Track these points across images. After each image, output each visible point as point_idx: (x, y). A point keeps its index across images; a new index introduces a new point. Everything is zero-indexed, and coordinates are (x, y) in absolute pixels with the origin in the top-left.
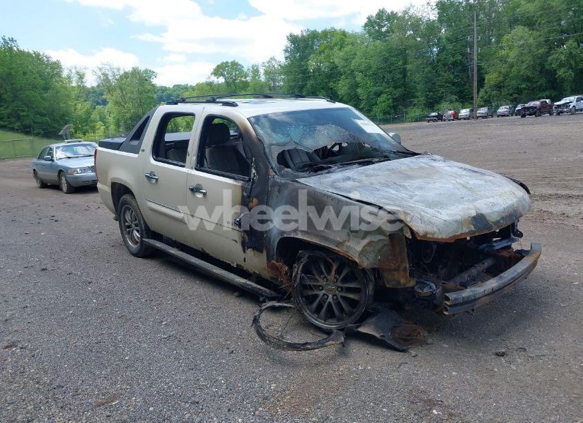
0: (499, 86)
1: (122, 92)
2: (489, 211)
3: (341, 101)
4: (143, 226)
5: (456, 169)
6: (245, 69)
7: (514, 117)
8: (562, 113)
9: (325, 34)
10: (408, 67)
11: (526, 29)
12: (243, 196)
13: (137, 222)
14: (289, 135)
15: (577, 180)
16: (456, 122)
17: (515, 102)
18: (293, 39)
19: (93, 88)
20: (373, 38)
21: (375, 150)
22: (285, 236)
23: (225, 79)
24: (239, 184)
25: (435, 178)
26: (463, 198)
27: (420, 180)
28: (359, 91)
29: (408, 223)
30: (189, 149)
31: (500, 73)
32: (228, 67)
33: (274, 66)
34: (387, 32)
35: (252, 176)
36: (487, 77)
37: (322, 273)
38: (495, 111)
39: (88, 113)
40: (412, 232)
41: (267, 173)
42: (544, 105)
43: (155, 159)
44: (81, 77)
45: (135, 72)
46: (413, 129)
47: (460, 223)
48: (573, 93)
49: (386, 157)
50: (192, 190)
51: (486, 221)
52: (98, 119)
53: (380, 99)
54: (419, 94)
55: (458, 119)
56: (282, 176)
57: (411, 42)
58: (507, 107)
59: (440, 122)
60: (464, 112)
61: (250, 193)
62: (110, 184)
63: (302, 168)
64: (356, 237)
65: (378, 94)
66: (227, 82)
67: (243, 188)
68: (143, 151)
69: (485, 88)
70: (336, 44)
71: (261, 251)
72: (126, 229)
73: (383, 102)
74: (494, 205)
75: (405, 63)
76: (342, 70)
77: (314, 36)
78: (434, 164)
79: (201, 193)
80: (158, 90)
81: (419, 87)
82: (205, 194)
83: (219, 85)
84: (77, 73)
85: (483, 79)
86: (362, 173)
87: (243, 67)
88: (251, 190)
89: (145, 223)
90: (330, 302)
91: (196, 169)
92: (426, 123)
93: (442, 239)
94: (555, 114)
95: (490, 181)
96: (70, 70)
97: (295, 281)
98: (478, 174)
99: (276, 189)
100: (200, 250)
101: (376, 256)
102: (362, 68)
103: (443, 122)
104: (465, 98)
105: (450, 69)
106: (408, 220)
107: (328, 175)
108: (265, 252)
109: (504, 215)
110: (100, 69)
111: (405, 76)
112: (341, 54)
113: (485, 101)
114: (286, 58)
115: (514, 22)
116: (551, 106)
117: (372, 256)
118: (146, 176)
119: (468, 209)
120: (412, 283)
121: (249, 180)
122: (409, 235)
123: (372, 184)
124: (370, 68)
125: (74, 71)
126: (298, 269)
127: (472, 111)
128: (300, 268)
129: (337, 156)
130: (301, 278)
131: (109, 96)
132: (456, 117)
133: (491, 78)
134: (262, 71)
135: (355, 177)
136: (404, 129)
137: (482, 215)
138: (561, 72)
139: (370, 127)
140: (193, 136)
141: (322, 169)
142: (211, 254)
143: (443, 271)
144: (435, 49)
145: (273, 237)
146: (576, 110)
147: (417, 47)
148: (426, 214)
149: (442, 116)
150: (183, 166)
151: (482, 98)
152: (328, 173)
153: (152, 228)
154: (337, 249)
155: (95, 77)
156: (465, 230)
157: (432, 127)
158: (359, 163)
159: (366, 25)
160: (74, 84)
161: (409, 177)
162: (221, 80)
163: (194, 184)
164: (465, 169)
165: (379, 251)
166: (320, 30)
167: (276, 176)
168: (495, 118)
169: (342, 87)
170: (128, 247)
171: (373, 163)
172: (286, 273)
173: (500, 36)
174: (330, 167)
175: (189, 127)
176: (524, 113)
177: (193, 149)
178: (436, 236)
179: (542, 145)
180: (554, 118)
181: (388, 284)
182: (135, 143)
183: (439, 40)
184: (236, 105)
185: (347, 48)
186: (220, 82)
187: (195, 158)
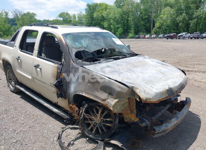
0: (159, 28)
1: (23, 21)
2: (174, 86)
3: (105, 29)
4: (16, 80)
5: (155, 63)
6: (71, 16)
7: (164, 39)
8: (180, 38)
9: (100, 5)
10: (129, 19)
11: (170, 8)
12: (58, 71)
13: (13, 78)
14: (81, 44)
15: (190, 64)
16: (144, 39)
17: (165, 33)
18: (89, 6)
19: (12, 19)
20: (117, 7)
21: (121, 52)
22: (77, 93)
23: (63, 18)
24: (56, 65)
25: (147, 67)
26: (161, 79)
27: (140, 68)
28: (112, 26)
29: (138, 94)
30: (35, 47)
31: (160, 23)
32: (64, 14)
33: (81, 15)
34: (122, 5)
35: (63, 62)
36: (156, 24)
37: (94, 112)
38: (158, 37)
39: (10, 28)
40: (140, 98)
41: (69, 62)
42: (174, 35)
43: (20, 51)
44: (7, 14)
45: (28, 13)
46: (130, 41)
47: (162, 93)
48: (184, 31)
49: (125, 55)
50: (35, 66)
51: (173, 91)
52: (13, 30)
53: (119, 30)
54: (132, 29)
55: (145, 38)
56: (77, 63)
57: (131, 10)
58: (162, 35)
59: (139, 39)
60: (148, 36)
61: (61, 71)
62: (2, 60)
63: (87, 60)
64: (112, 97)
65: (118, 28)
66: (63, 20)
67: (58, 68)
68: (16, 46)
69: (155, 28)
70: (104, 9)
71: (65, 98)
72: (9, 80)
73: (120, 30)
74: (175, 82)
75: (128, 17)
76: (106, 18)
77: (96, 5)
78: (145, 60)
79: (39, 68)
80: (37, 21)
81: (132, 26)
82: (41, 69)
83: (60, 20)
84: (5, 12)
85: (154, 25)
86: (115, 64)
87: (70, 15)
88: (62, 69)
89: (16, 78)
90: (97, 127)
91: (38, 57)
92: (134, 39)
93: (154, 102)
94: (178, 39)
95: (171, 69)
96: (2, 11)
97: (81, 116)
98: (165, 66)
99: (74, 70)
100: (39, 93)
101: (121, 108)
102: (113, 18)
103: (140, 39)
104: (148, 31)
105: (143, 20)
106: (138, 92)
107: (99, 64)
108: (67, 99)
109: (179, 87)
110: (15, 12)
111: (128, 22)
112: (106, 12)
113: (155, 32)
114: (86, 12)
115: (166, 5)
116: (177, 36)
117: (119, 108)
118: (16, 58)
119: (165, 85)
120: (137, 120)
121: (61, 64)
122: (138, 99)
123: (119, 70)
124: (115, 18)
125: (4, 11)
126: (83, 110)
127: (150, 36)
128: (84, 110)
129: (103, 54)
130: (84, 115)
131: (18, 22)
132: (144, 38)
133: (157, 25)
134: (77, 16)
135: (111, 66)
136: (127, 41)
137: (171, 88)
138: (180, 24)
139: (118, 42)
140: (37, 41)
141: (97, 60)
142: (44, 96)
143: (148, 108)
144: (139, 13)
145: (71, 93)
146: (185, 38)
147: (132, 12)
148: (147, 89)
149: (140, 37)
150: (32, 55)
151: (154, 31)
152: (99, 63)
153: (20, 81)
154: (102, 102)
155: (12, 15)
156: (164, 96)
157: (136, 41)
158: (114, 59)
159: (115, 2)
160: (4, 17)
161: (136, 66)
162: (62, 19)
163: (36, 64)
164: (159, 63)
165: (123, 105)
166: (98, 3)
167: (74, 64)
168: (158, 39)
169: (106, 24)
170: (10, 88)
171: (119, 59)
172: (77, 111)
173: (161, 10)
174: (100, 60)
175: (35, 37)
176: (168, 38)
177: (36, 47)
178: (151, 101)
179: (175, 50)
180: (177, 40)
181: (126, 120)
182: (13, 42)
183: (140, 10)
184: (57, 28)
185: (108, 10)
186: (61, 20)
187: (37, 51)
